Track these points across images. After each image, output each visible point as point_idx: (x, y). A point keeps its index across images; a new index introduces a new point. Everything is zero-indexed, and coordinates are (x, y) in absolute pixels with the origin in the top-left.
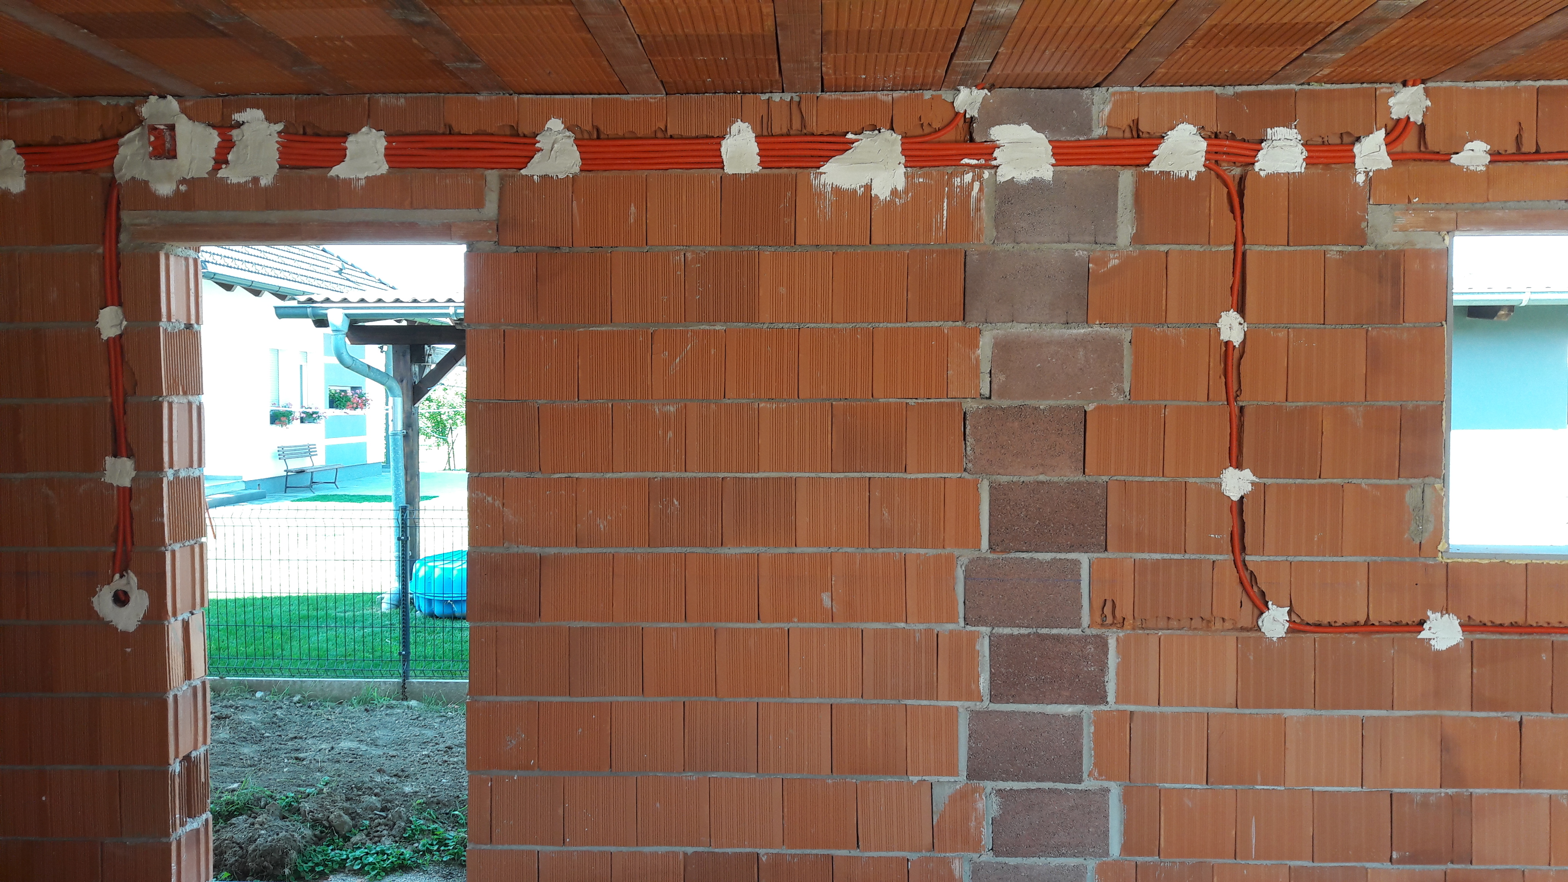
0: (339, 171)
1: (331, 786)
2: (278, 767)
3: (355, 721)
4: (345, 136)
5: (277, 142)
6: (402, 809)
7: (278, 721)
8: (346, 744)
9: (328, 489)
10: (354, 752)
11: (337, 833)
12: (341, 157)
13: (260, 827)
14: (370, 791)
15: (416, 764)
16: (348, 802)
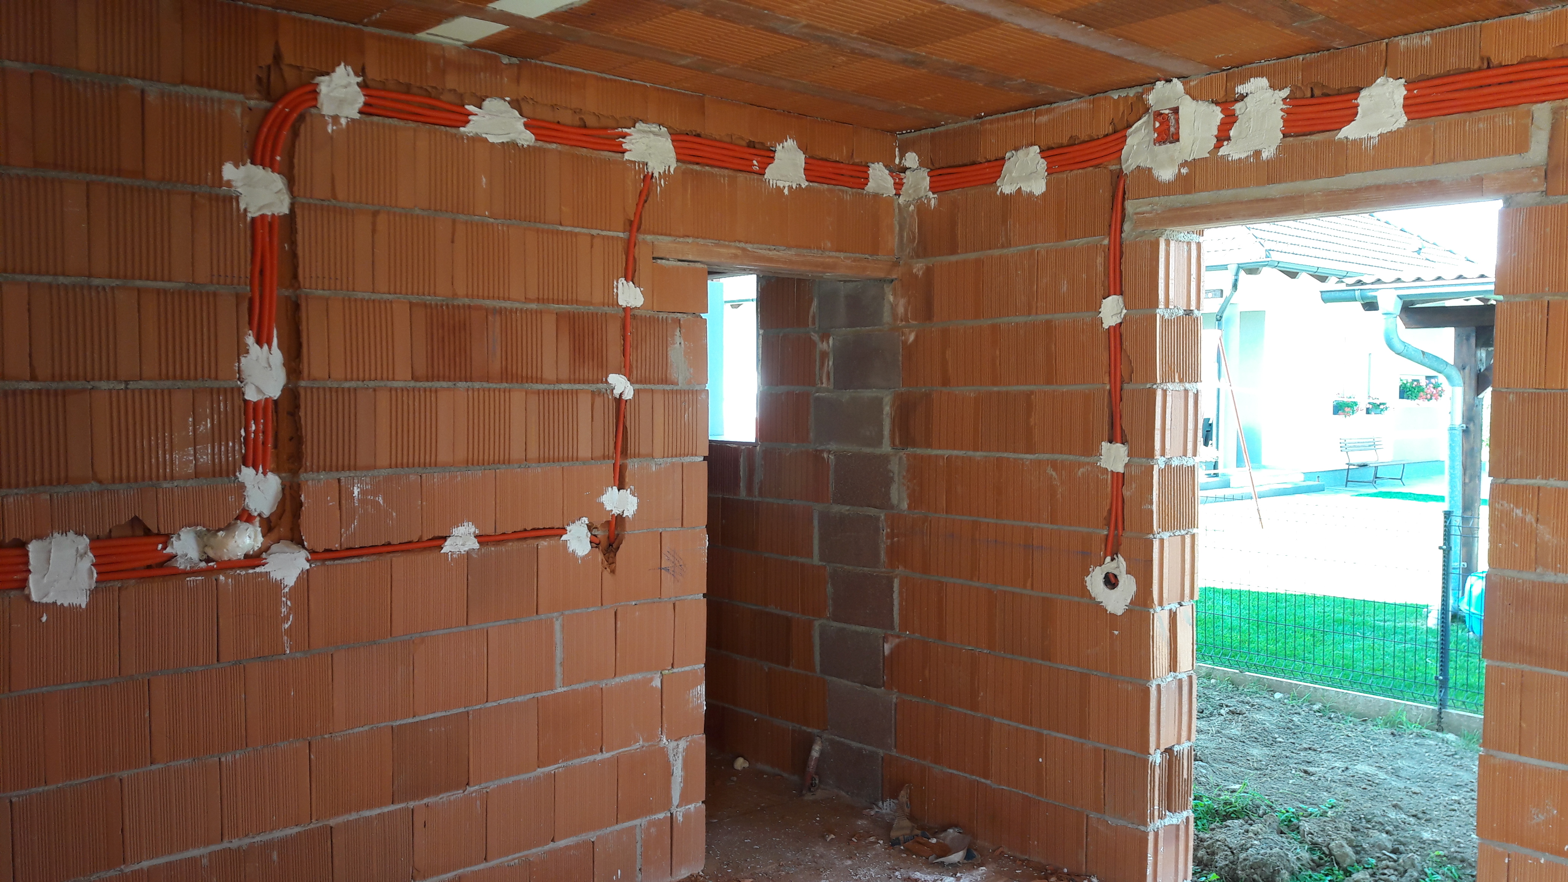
0: (1349, 132)
1: (1337, 810)
2: (1284, 776)
3: (1377, 743)
4: (1357, 91)
5: (1282, 110)
6: (1416, 856)
7: (1293, 727)
8: (1362, 768)
9: (1392, 485)
10: (1370, 779)
11: (1338, 864)
12: (1351, 115)
13: (1254, 837)
14: (1381, 827)
15: (1441, 808)
16: (1355, 833)
